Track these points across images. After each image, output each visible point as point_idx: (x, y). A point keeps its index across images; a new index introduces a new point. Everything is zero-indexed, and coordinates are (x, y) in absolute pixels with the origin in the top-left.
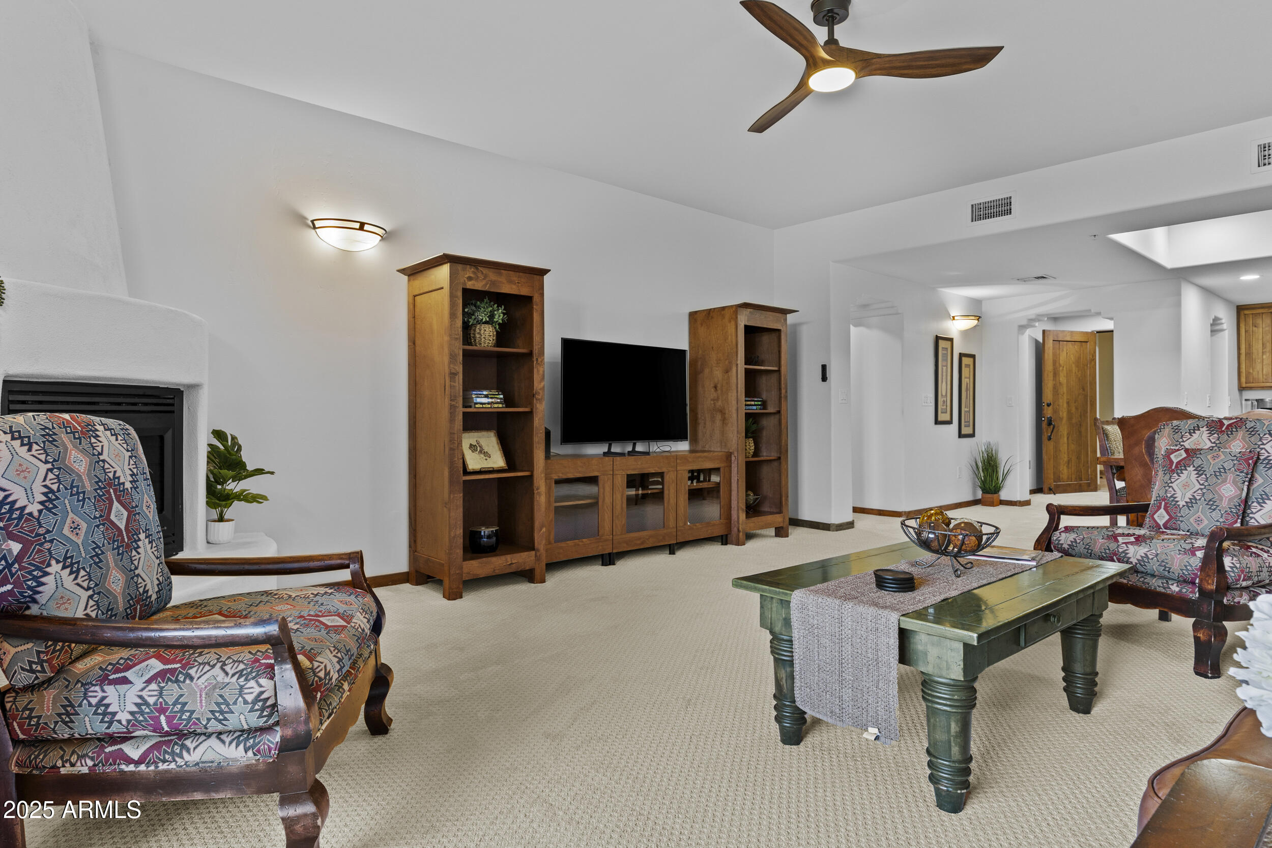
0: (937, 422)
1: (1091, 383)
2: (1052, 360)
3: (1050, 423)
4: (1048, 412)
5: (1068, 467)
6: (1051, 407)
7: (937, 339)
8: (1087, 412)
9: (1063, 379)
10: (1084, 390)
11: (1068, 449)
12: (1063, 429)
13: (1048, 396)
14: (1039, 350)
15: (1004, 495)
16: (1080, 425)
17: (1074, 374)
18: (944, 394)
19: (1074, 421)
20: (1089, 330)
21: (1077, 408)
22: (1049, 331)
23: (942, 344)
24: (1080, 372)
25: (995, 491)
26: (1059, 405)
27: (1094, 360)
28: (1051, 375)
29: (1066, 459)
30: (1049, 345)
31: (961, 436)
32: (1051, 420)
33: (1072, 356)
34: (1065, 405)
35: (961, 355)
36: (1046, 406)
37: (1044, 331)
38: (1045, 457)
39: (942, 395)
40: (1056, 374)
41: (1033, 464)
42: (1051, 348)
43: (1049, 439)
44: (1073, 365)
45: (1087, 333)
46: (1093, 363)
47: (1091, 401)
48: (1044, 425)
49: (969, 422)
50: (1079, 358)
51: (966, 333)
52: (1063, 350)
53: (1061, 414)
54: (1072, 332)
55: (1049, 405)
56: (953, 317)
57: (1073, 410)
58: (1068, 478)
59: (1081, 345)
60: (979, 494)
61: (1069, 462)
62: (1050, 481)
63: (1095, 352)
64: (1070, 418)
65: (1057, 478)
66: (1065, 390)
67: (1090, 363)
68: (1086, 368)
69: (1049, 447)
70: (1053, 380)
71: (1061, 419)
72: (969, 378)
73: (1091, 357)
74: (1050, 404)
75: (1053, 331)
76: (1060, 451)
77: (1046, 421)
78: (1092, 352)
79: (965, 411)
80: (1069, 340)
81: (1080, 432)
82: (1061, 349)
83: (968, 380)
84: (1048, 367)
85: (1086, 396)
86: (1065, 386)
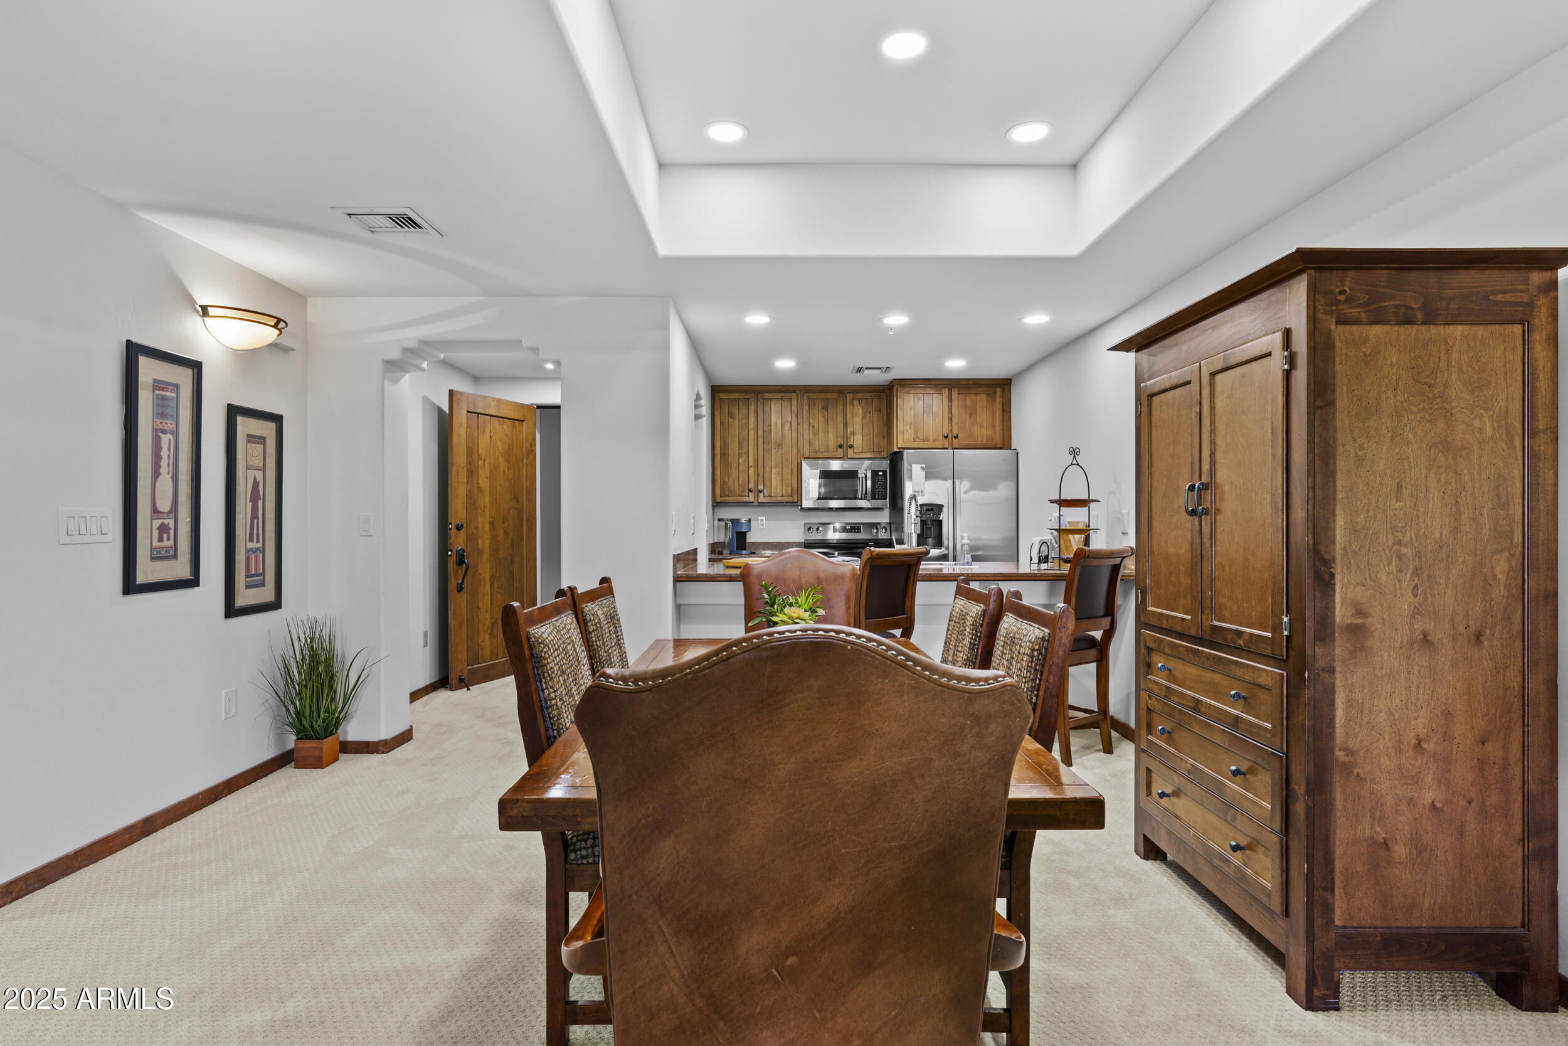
0: (130, 586)
1: (528, 491)
2: (464, 448)
3: (460, 562)
4: (458, 541)
5: (491, 636)
6: (463, 532)
7: (133, 352)
8: (522, 539)
9: (484, 481)
10: (517, 501)
11: (491, 604)
12: (485, 570)
13: (458, 512)
14: (444, 425)
15: (353, 731)
16: (512, 560)
17: (501, 474)
18: (164, 505)
19: (502, 554)
20: (527, 402)
21: (506, 533)
22: (461, 393)
23: (148, 369)
24: (512, 471)
25: (326, 731)
26: (477, 528)
27: (532, 451)
28: (463, 474)
29: (488, 622)
30: (461, 418)
31: (231, 611)
32: (463, 555)
33: (499, 443)
34: (487, 527)
35: (233, 412)
36: (454, 530)
37: (451, 392)
38: (452, 623)
39: (155, 510)
40: (471, 472)
41: (433, 639)
42: (465, 425)
43: (460, 588)
44: (501, 460)
45: (522, 406)
46: (531, 457)
47: (528, 520)
48: (451, 563)
49: (263, 574)
50: (511, 446)
51: (247, 358)
52: (484, 432)
53: (480, 542)
54: (499, 401)
55: (459, 528)
56: (205, 309)
57: (501, 533)
58: (492, 653)
59: (514, 426)
60: (291, 741)
61: (492, 628)
62: (459, 665)
63: (534, 439)
64: (495, 549)
65: (474, 658)
66: (487, 499)
67: (528, 456)
68: (520, 464)
69: (459, 602)
70: (468, 482)
71: (480, 552)
72: (264, 469)
73: (528, 446)
74: (462, 526)
75: (468, 393)
76: (479, 608)
77: (454, 557)
78: (531, 439)
79: (249, 551)
80: (494, 414)
81: (511, 573)
82: (481, 429)
83: (259, 475)
84: (459, 458)
85: (520, 512)
86: (487, 494)
